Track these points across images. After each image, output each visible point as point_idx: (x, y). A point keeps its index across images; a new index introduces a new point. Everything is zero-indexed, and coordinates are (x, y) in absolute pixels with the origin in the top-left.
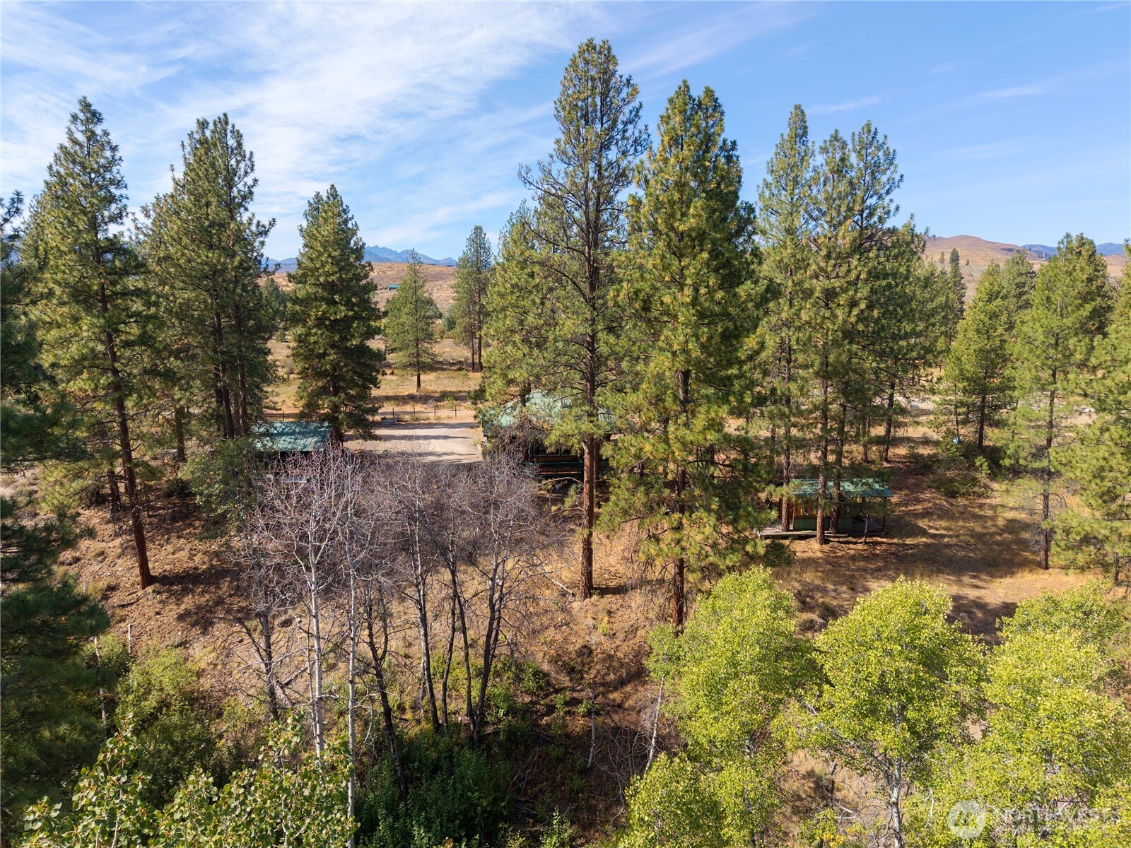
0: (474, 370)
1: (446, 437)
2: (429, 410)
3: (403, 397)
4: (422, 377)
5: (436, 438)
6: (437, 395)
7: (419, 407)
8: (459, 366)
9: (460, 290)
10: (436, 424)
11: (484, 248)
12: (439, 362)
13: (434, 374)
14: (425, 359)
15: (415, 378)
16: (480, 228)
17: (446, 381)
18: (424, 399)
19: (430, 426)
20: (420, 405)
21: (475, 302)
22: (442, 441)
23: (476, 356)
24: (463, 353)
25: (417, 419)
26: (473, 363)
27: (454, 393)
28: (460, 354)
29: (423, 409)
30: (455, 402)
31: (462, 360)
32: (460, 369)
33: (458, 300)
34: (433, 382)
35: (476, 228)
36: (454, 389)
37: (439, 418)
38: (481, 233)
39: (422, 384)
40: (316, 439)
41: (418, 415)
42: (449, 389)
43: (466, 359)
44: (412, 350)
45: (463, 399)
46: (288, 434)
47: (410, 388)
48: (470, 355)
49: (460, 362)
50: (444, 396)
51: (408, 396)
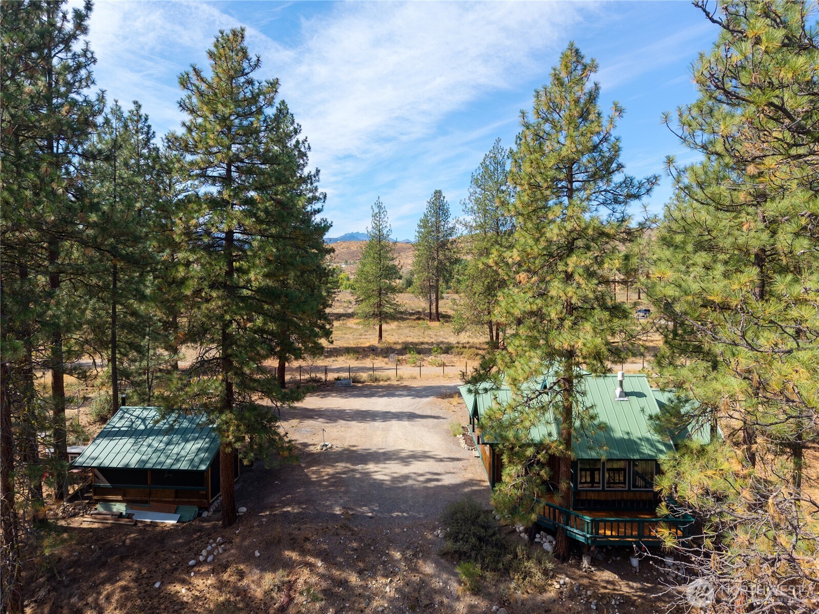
0: (431, 319)
1: (411, 416)
2: (390, 366)
3: (364, 349)
4: (384, 327)
5: (399, 416)
6: (399, 347)
7: (379, 362)
8: (419, 316)
9: (420, 248)
10: (397, 388)
11: (443, 210)
12: (401, 313)
13: (396, 323)
14: (387, 309)
15: (377, 327)
16: (440, 192)
17: (406, 331)
18: (387, 352)
19: (390, 391)
20: (380, 358)
21: (434, 259)
22: (406, 423)
23: (434, 307)
24: (421, 304)
25: (376, 380)
26: (431, 313)
27: (416, 344)
28: (417, 305)
29: (383, 365)
30: (418, 356)
31: (421, 310)
32: (419, 319)
33: (419, 256)
34: (395, 333)
35: (436, 192)
36: (415, 340)
37: (401, 378)
38: (440, 196)
39: (384, 334)
40: (199, 444)
41: (377, 374)
42: (410, 340)
43: (424, 309)
44: (374, 300)
45: (428, 352)
46: (159, 432)
47: (371, 340)
48: (428, 306)
49: (419, 312)
50: (406, 348)
51: (369, 347)
